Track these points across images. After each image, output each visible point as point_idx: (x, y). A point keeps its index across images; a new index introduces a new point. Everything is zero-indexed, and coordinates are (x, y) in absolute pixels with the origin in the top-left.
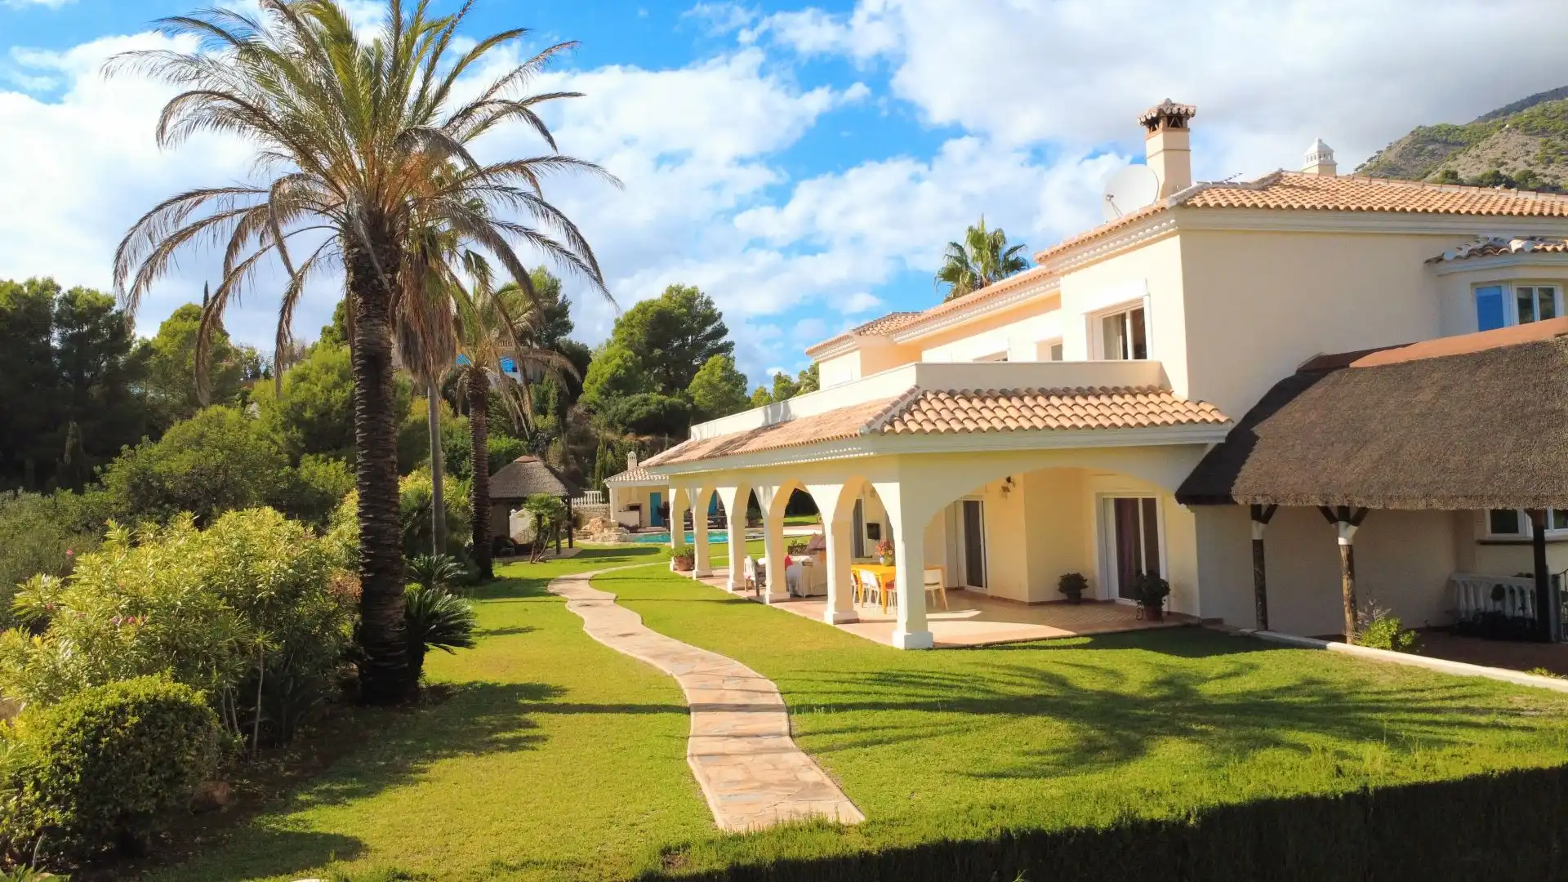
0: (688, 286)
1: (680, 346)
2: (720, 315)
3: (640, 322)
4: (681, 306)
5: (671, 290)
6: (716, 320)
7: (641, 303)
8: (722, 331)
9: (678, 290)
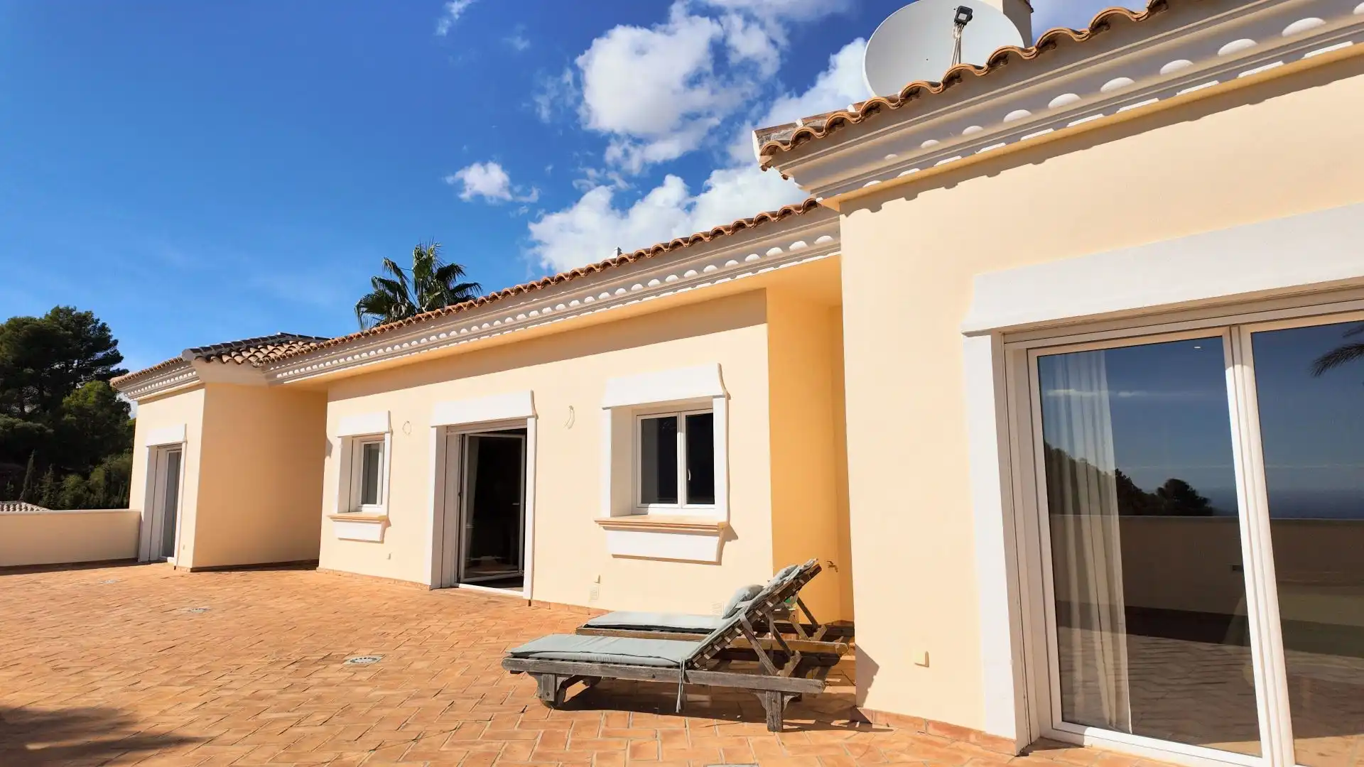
0: (81, 310)
1: (62, 368)
2: (116, 342)
3: (10, 339)
4: (67, 328)
5: (57, 311)
6: (110, 346)
7: (14, 320)
8: (118, 359)
9: (68, 312)
